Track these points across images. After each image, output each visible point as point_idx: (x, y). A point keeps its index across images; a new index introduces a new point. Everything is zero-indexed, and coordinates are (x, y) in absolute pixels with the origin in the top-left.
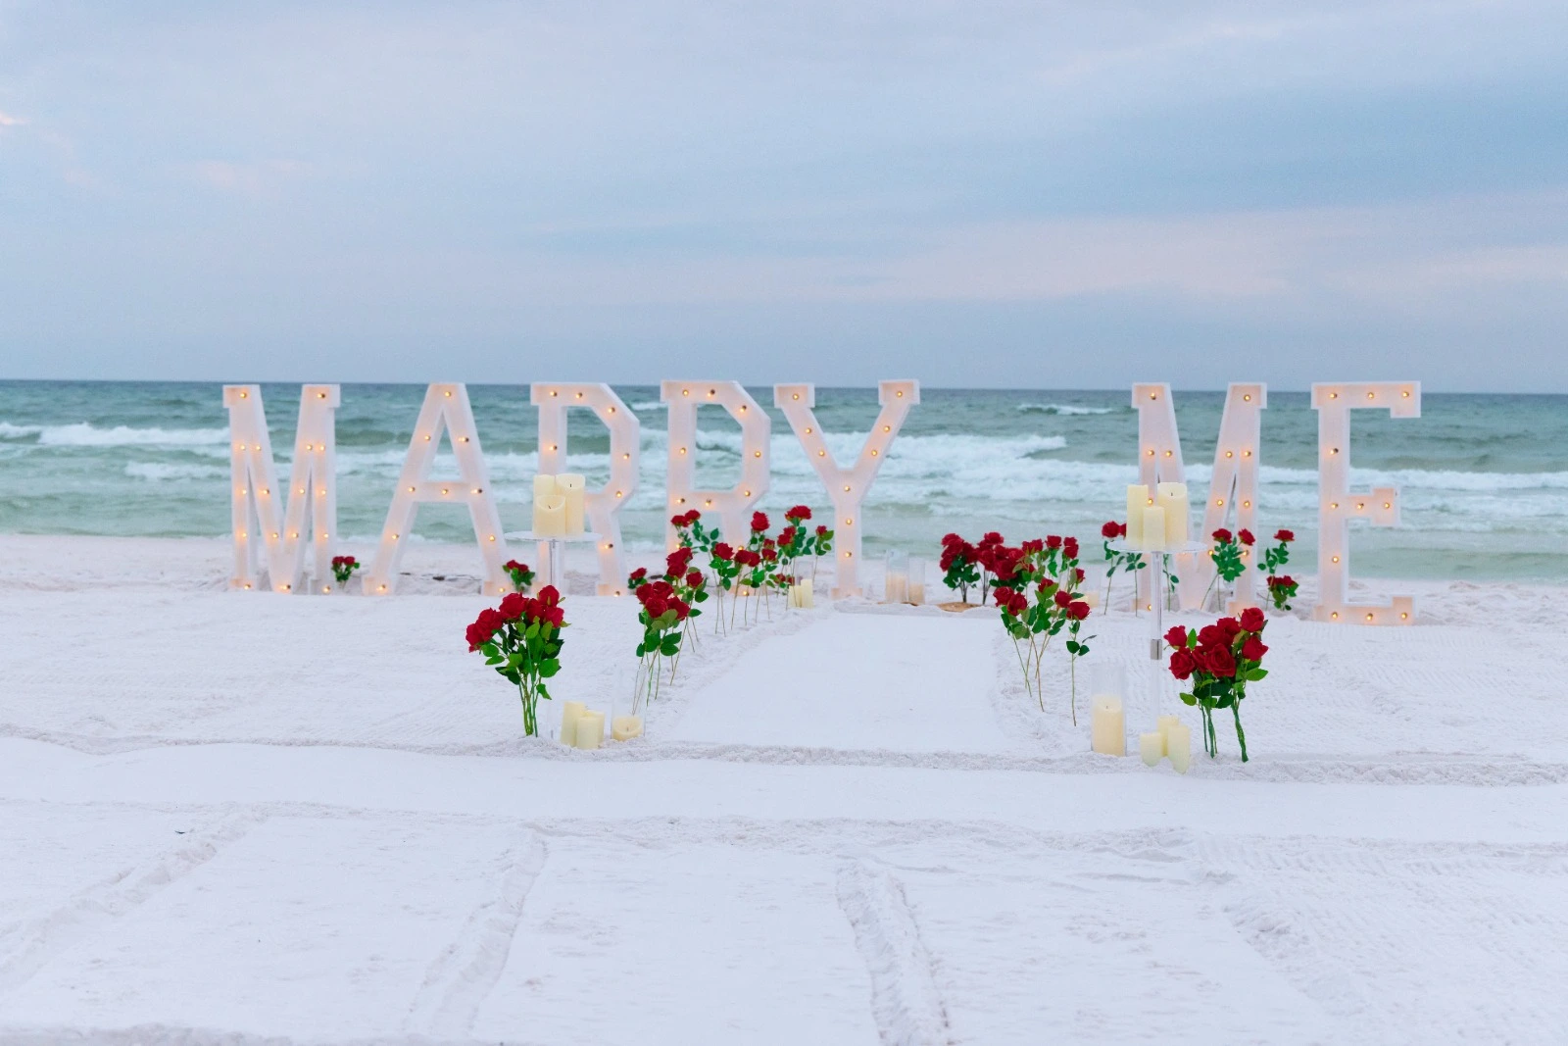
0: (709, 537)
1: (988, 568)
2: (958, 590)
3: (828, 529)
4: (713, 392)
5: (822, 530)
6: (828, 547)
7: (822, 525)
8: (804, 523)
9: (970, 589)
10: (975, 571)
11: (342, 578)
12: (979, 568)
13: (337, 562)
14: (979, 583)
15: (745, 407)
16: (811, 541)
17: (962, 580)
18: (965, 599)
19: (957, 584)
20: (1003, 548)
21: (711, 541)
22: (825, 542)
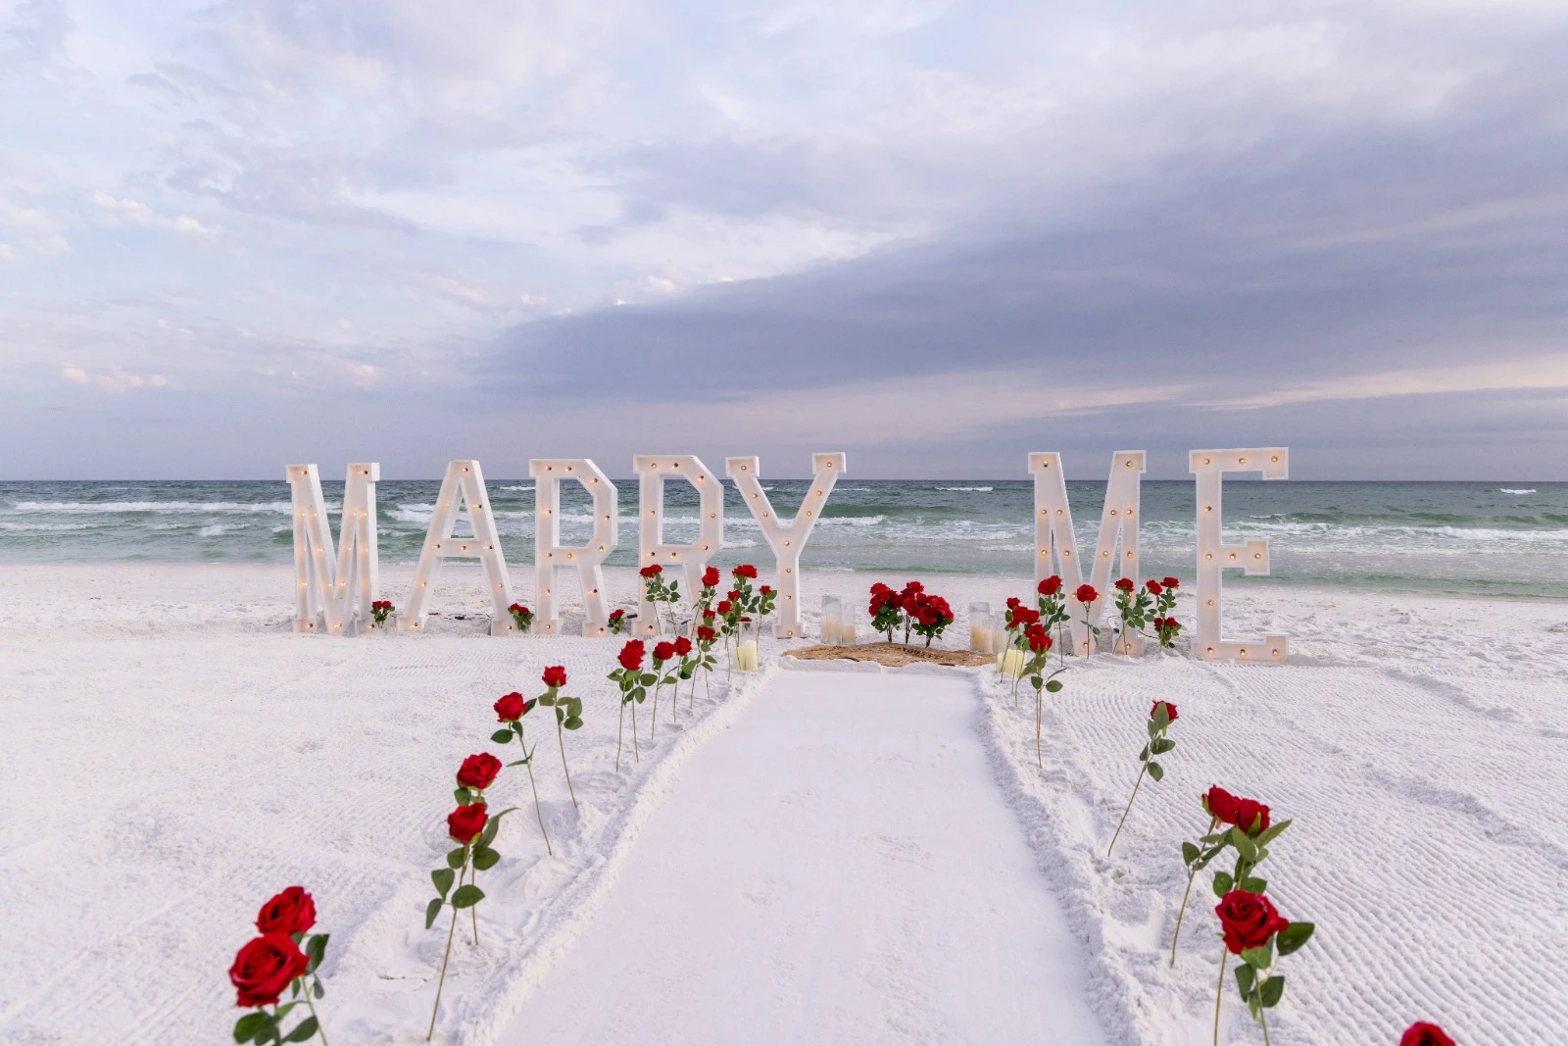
0: (668, 588)
1: (911, 613)
2: (885, 634)
3: (772, 589)
4: (676, 465)
5: (765, 590)
6: (772, 606)
7: (765, 585)
8: (749, 581)
9: (894, 630)
10: (899, 614)
11: (381, 619)
12: (903, 612)
13: (377, 605)
14: (902, 625)
15: (702, 477)
16: (756, 600)
17: (888, 624)
18: (890, 640)
19: (884, 626)
20: (924, 596)
21: (671, 592)
22: (769, 601)
